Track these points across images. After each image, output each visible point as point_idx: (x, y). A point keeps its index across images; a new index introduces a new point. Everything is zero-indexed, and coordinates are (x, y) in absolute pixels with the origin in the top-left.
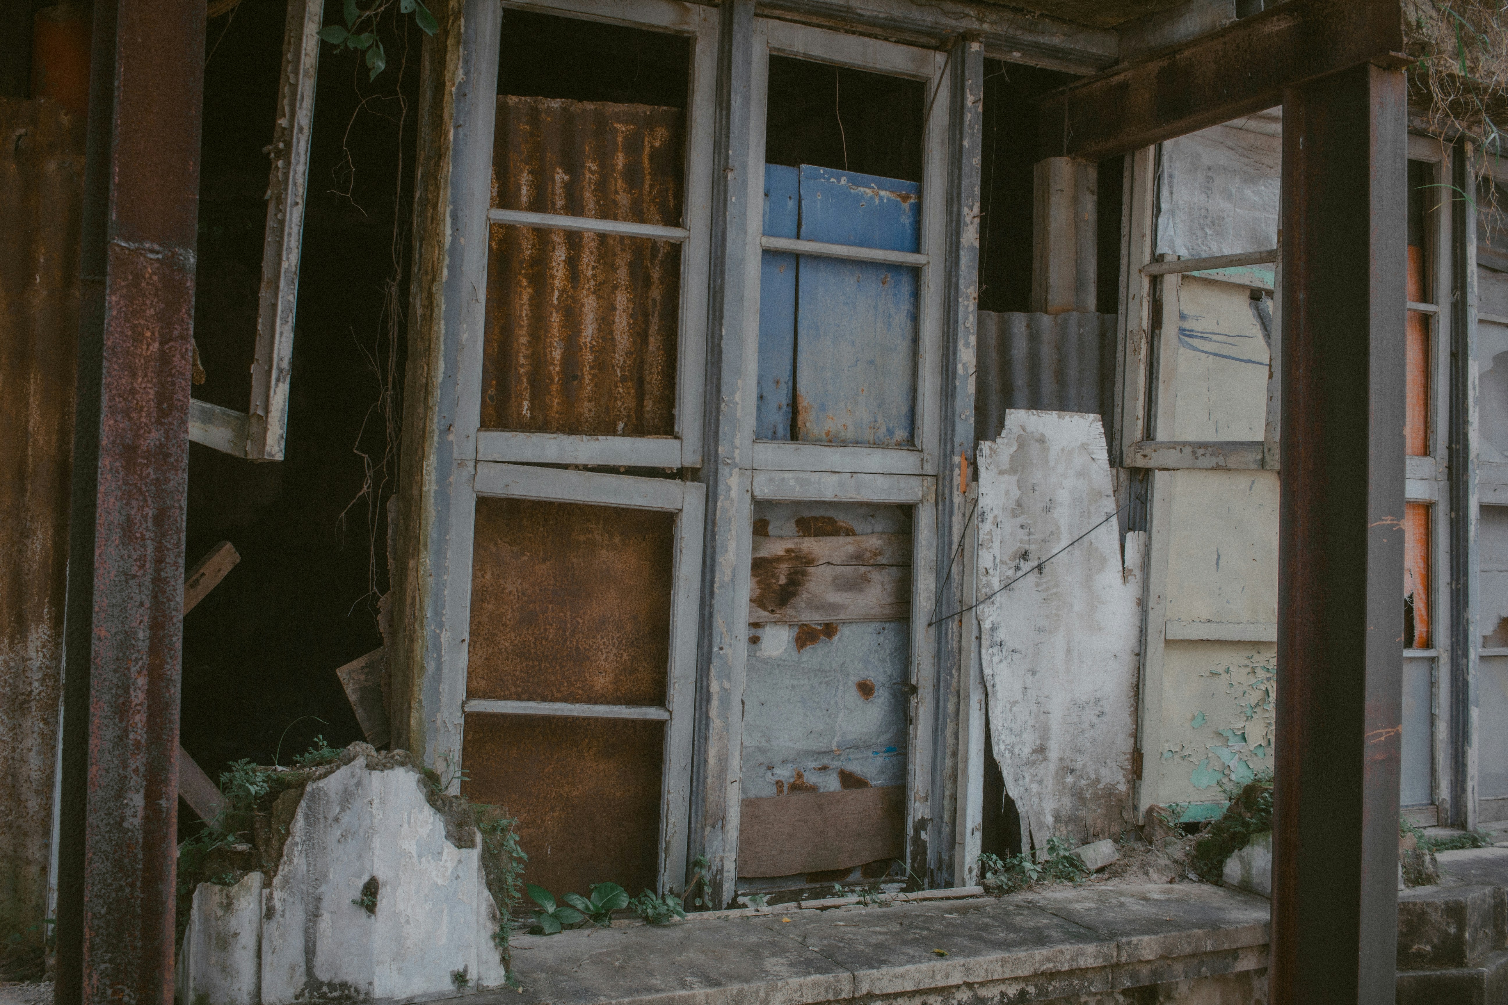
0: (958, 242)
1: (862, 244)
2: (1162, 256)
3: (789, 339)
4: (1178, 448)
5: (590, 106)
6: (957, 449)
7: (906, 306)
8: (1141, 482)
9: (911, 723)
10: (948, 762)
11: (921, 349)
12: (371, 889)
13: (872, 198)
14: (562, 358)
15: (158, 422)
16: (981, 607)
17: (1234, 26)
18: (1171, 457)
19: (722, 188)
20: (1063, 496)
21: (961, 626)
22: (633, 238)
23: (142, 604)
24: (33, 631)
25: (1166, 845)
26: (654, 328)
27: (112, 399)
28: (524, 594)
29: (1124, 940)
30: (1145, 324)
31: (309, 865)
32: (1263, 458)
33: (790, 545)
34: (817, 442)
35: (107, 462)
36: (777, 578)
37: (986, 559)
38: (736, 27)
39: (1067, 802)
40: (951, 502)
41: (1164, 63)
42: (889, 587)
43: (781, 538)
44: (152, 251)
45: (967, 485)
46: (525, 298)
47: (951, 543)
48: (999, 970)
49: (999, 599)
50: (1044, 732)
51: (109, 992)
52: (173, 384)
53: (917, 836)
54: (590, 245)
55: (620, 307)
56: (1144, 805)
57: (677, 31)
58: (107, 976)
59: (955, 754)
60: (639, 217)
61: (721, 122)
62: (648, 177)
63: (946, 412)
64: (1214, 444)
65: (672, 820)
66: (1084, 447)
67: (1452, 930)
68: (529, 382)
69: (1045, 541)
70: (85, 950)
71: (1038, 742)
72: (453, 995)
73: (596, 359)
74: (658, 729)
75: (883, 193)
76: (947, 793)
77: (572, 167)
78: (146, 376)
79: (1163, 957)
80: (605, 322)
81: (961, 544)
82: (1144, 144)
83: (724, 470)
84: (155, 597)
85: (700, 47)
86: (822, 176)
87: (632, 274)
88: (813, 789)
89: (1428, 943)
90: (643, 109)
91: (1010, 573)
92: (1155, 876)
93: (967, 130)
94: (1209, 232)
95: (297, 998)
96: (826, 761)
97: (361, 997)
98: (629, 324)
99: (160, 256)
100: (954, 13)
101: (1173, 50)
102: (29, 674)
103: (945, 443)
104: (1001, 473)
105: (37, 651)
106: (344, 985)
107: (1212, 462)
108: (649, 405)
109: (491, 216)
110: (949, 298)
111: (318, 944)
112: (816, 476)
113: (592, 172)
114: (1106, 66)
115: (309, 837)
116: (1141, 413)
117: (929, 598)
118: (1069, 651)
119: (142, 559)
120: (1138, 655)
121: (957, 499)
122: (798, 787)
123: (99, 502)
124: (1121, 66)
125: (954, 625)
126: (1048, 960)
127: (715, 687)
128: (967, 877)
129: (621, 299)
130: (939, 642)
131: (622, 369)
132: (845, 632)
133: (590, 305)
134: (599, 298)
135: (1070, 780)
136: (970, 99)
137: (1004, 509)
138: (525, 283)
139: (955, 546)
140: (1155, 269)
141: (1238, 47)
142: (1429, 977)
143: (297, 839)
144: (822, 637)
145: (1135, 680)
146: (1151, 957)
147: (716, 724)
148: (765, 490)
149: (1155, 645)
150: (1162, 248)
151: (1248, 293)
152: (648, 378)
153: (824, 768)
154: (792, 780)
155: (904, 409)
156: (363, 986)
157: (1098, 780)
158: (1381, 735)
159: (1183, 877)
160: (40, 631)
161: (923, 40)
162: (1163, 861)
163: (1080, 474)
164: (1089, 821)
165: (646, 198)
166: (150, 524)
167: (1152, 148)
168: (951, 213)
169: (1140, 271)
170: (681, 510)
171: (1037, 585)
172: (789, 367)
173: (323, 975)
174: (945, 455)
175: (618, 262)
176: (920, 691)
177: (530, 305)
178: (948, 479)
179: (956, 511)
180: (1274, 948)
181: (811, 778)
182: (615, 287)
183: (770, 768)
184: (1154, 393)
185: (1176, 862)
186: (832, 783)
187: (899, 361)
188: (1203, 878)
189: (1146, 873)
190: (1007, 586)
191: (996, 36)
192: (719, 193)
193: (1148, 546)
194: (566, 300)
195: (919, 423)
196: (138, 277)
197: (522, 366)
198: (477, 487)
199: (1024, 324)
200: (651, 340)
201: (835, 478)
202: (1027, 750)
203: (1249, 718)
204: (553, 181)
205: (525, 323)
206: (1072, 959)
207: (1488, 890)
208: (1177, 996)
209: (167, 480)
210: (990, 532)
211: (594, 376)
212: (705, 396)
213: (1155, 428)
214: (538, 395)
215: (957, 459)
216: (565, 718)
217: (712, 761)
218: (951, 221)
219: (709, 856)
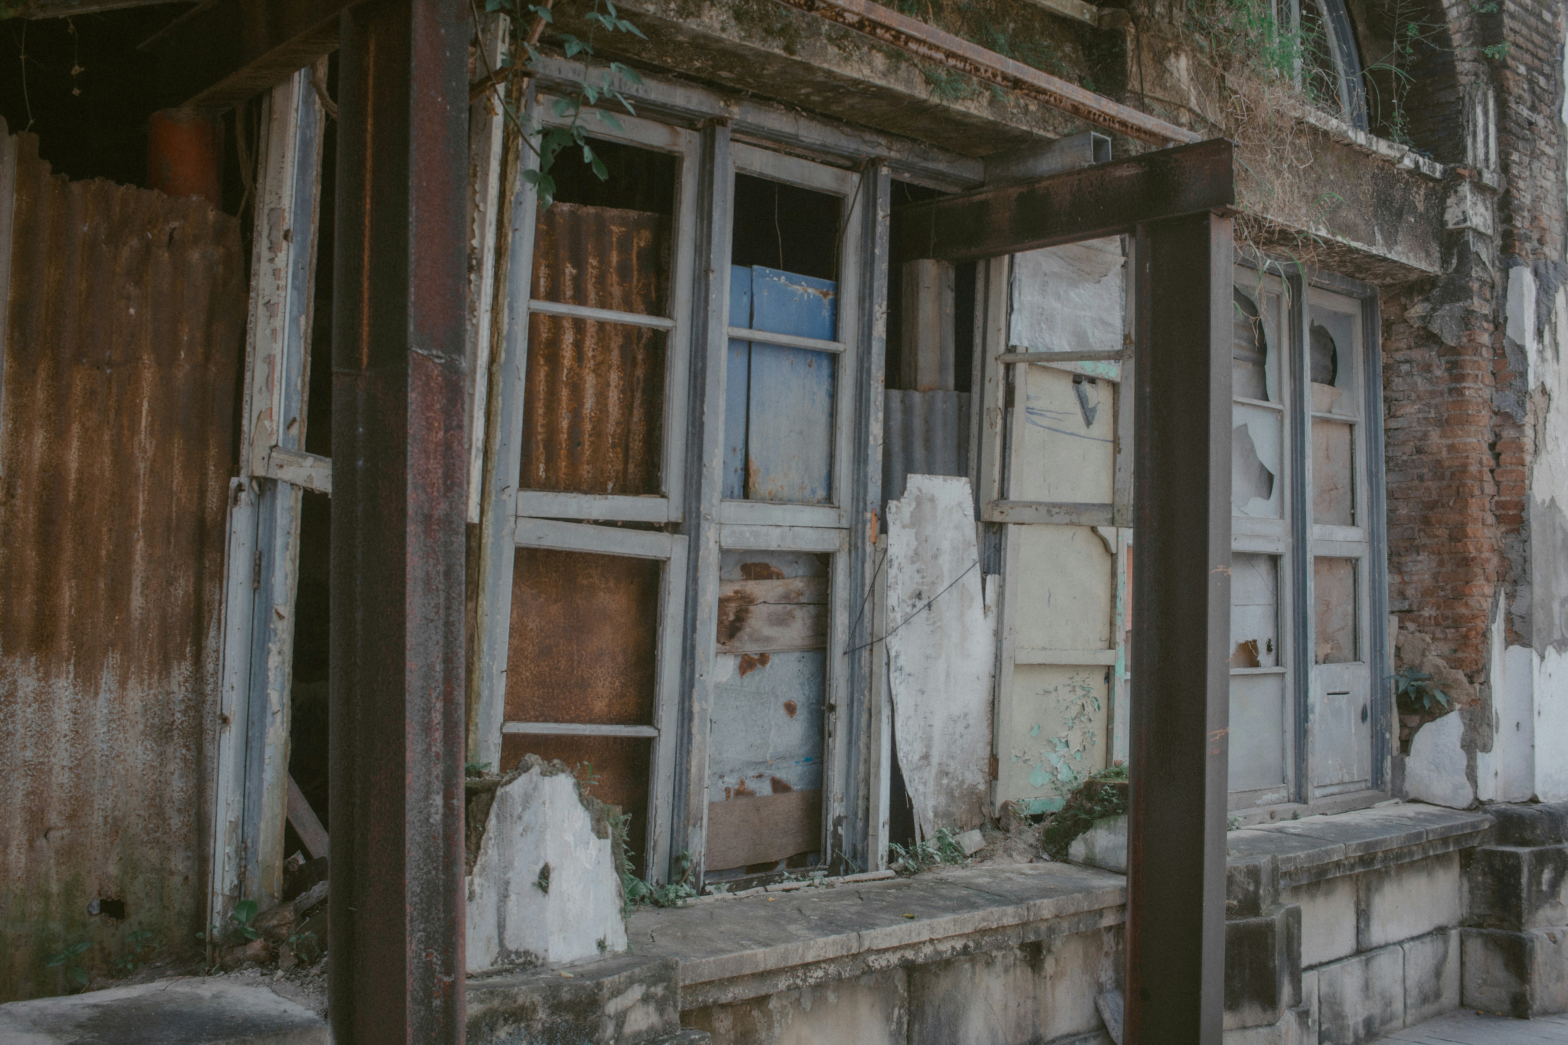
0: (870, 334)
1: (797, 334)
2: (1015, 347)
3: (743, 413)
4: (1034, 507)
5: (591, 210)
6: (869, 507)
7: (825, 386)
8: (995, 533)
9: (830, 736)
10: (862, 767)
11: (839, 422)
12: (545, 874)
13: (802, 295)
14: (569, 428)
15: (445, 496)
16: (889, 639)
17: (1091, 168)
18: (1027, 514)
19: (703, 286)
20: (946, 546)
21: (871, 654)
22: (624, 326)
23: (438, 643)
24: (176, 668)
25: (1020, 833)
26: (637, 402)
27: (414, 477)
28: (542, 631)
29: (1031, 903)
30: (1001, 403)
31: (499, 855)
32: (1113, 518)
33: (737, 587)
34: (763, 500)
35: (412, 528)
36: (727, 615)
37: (893, 599)
38: (717, 151)
39: (943, 799)
40: (864, 550)
41: (1024, 190)
42: (808, 622)
43: (732, 581)
44: (438, 357)
45: (876, 537)
46: (542, 374)
47: (863, 585)
48: (952, 928)
49: (900, 631)
50: (928, 742)
51: (424, 954)
52: (454, 465)
53: (835, 831)
54: (591, 330)
55: (613, 384)
56: (1000, 801)
57: (670, 152)
58: (422, 942)
59: (867, 761)
60: (629, 307)
61: (702, 229)
62: (635, 273)
63: (858, 475)
64: (1067, 505)
65: (659, 822)
66: (960, 505)
67: (1251, 888)
68: (545, 447)
69: (933, 583)
70: (407, 921)
71: (924, 750)
72: (598, 958)
73: (594, 428)
74: (646, 746)
75: (810, 290)
76: (861, 794)
77: (579, 263)
78: (436, 458)
79: (1057, 916)
80: (601, 396)
81: (873, 586)
82: (1001, 254)
83: (704, 525)
84: (446, 637)
85: (686, 165)
86: (768, 276)
87: (623, 356)
88: (751, 794)
89: (1235, 898)
90: (633, 214)
91: (908, 610)
92: (1018, 858)
93: (878, 241)
94: (1044, 326)
95: (492, 965)
96: (762, 770)
97: (540, 962)
98: (619, 398)
99: (443, 361)
100: (871, 142)
101: (1032, 180)
102: (171, 706)
103: (858, 500)
104: (904, 527)
105: (180, 686)
106: (527, 953)
107: (1067, 519)
108: (631, 468)
109: (532, 307)
110: (862, 381)
111: (508, 920)
112: (765, 529)
113: (593, 267)
114: (972, 187)
115: (500, 833)
116: (997, 476)
117: (844, 632)
118: (948, 675)
119: (437, 606)
120: (994, 677)
121: (869, 549)
122: (741, 793)
123: (408, 560)
124: (985, 189)
125: (865, 654)
126: (984, 920)
127: (696, 708)
128: (880, 863)
129: (614, 377)
130: (853, 668)
131: (613, 436)
132: (774, 660)
133: (590, 380)
134: (598, 376)
135: (945, 781)
136: (880, 214)
137: (906, 556)
138: (542, 362)
139: (867, 589)
140: (1010, 358)
141: (1092, 184)
142: (1238, 925)
143: (491, 835)
144: (759, 665)
145: (991, 698)
146: (1049, 916)
147: (697, 738)
148: (728, 542)
149: (1007, 668)
150: (1014, 342)
151: (1071, 377)
152: (631, 445)
153: (760, 776)
154: (737, 787)
155: (824, 472)
156: (541, 953)
157: (963, 782)
158: (1216, 735)
159: (1039, 858)
160: (183, 667)
161: (841, 162)
162: (1022, 846)
163: (957, 527)
164: (957, 816)
165: (635, 291)
166: (442, 578)
167: (1007, 257)
168: (863, 309)
169: (996, 359)
170: (669, 558)
171: (927, 619)
172: (742, 437)
173: (511, 946)
174: (858, 512)
175: (613, 345)
176: (838, 709)
177: (546, 381)
178: (860, 532)
179: (868, 559)
180: (1129, 906)
181: (751, 785)
182: (610, 367)
183: (722, 777)
184: (1007, 460)
185: (1031, 845)
186: (765, 789)
187: (820, 433)
188: (1054, 858)
189: (1011, 856)
190: (907, 621)
191: (897, 161)
192: (699, 290)
193: (1002, 587)
194: (573, 377)
195: (836, 484)
196: (429, 377)
197: (540, 433)
198: (516, 539)
199: (899, 399)
200: (635, 412)
201: (778, 530)
202: (917, 757)
203: (1070, 728)
204: (564, 273)
205: (541, 397)
206: (1000, 919)
207: (1269, 857)
208: (1054, 950)
209: (452, 543)
210: (896, 577)
211: (592, 443)
212: (686, 462)
213: (1008, 488)
214: (551, 460)
215: (869, 515)
216: (573, 737)
217: (694, 770)
218: (863, 316)
219: (691, 851)
